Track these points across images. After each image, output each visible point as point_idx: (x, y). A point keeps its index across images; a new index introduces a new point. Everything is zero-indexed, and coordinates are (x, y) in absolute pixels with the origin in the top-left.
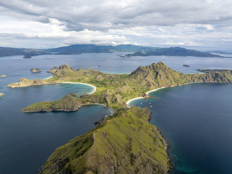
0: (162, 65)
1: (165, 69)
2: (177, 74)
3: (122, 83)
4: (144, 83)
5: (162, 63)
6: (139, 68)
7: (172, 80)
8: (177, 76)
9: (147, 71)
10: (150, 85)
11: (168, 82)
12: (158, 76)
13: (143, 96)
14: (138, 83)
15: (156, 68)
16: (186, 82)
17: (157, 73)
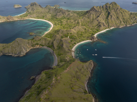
0: (115, 6)
1: (117, 9)
2: (127, 14)
3: (76, 21)
4: (96, 23)
5: (115, 4)
6: (93, 8)
7: (121, 20)
8: (127, 16)
9: (100, 10)
10: (100, 26)
11: (117, 22)
12: (110, 16)
13: (91, 40)
14: (90, 23)
15: (108, 8)
16: (134, 23)
17: (109, 13)
